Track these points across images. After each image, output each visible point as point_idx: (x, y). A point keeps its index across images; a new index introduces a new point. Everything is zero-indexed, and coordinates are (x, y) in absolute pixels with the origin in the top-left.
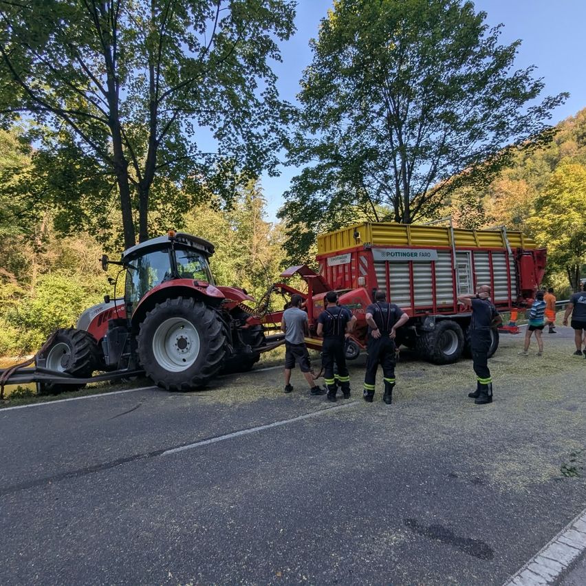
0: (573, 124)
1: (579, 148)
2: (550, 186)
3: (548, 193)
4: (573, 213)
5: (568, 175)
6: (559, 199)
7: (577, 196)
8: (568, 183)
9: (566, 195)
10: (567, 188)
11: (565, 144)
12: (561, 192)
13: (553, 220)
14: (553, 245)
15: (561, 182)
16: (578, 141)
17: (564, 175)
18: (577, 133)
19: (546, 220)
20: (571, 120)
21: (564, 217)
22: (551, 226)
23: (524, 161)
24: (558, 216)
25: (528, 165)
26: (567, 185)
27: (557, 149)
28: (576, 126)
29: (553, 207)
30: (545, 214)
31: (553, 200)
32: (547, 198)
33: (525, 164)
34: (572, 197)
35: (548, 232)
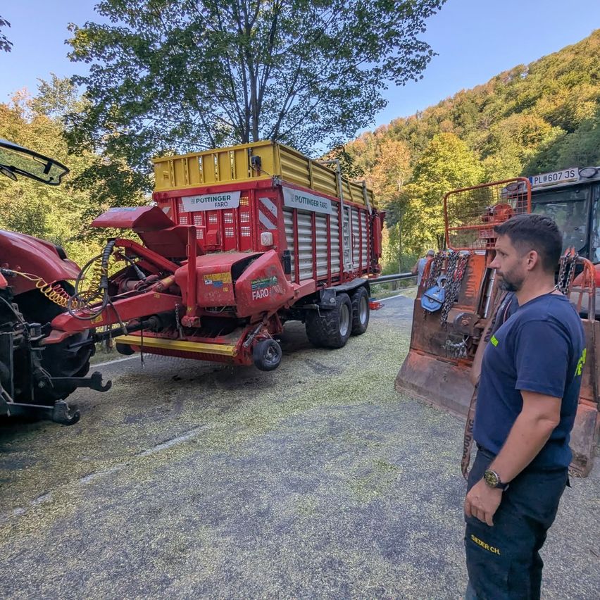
0: (451, 104)
1: (455, 127)
2: (427, 153)
3: (425, 160)
4: (445, 181)
5: (443, 144)
6: (434, 167)
7: (449, 165)
8: (443, 151)
9: (440, 163)
10: (441, 157)
11: (443, 122)
12: (436, 160)
13: (428, 188)
14: (427, 213)
15: (437, 150)
16: (454, 121)
17: (439, 143)
18: (454, 113)
19: (421, 187)
20: (450, 101)
21: (437, 185)
22: (426, 194)
23: (409, 134)
24: (432, 184)
25: (412, 139)
26: (441, 154)
27: (437, 127)
28: (453, 107)
29: (429, 175)
30: (422, 181)
31: (429, 168)
32: (424, 165)
33: (411, 138)
34: (445, 166)
35: (423, 200)
